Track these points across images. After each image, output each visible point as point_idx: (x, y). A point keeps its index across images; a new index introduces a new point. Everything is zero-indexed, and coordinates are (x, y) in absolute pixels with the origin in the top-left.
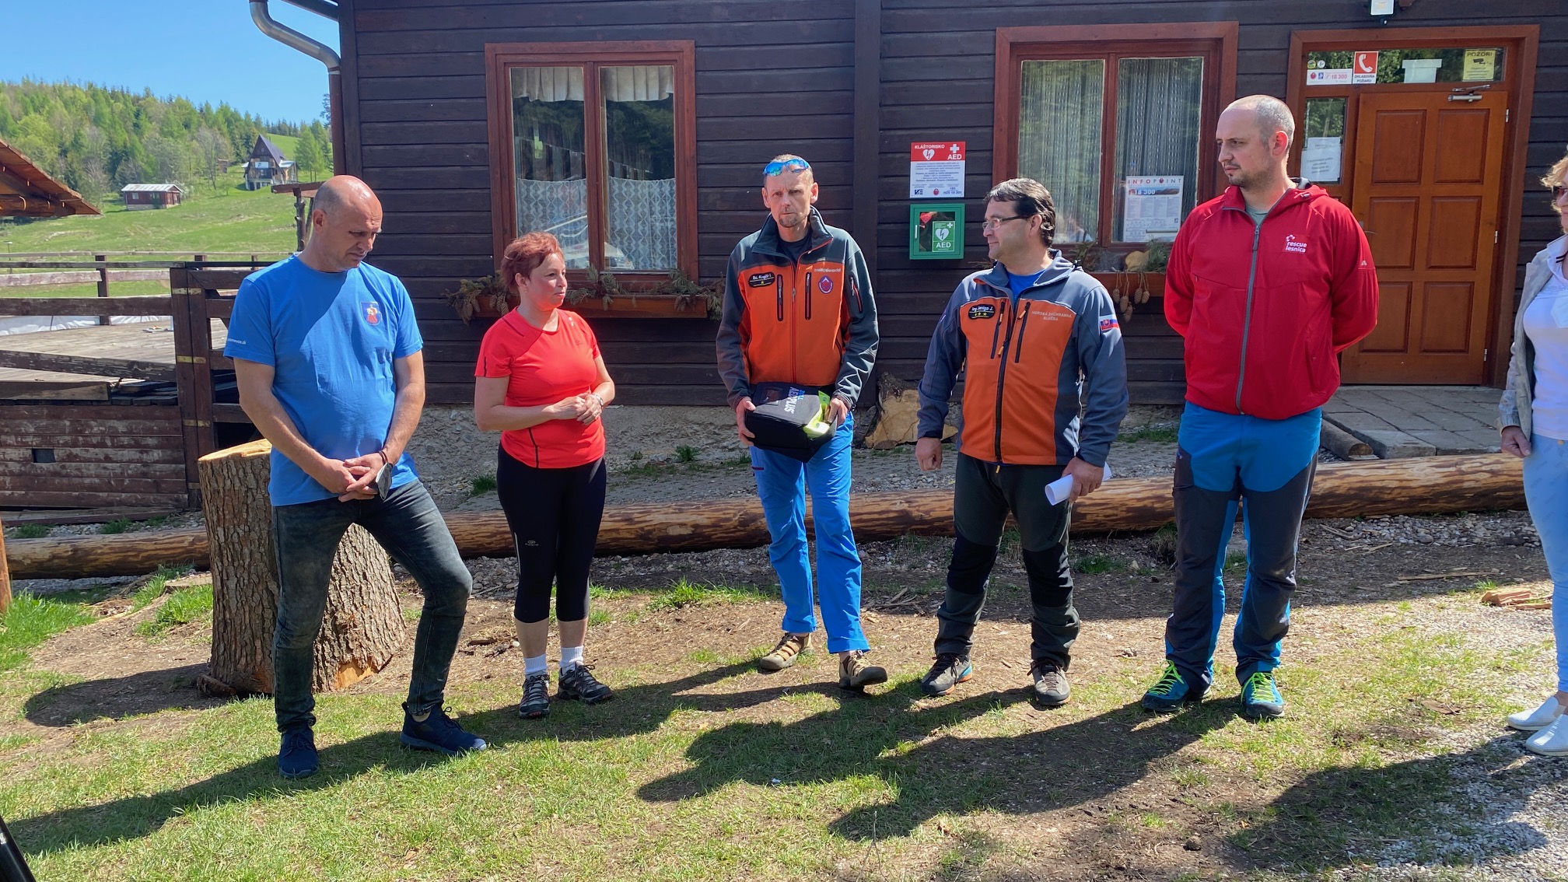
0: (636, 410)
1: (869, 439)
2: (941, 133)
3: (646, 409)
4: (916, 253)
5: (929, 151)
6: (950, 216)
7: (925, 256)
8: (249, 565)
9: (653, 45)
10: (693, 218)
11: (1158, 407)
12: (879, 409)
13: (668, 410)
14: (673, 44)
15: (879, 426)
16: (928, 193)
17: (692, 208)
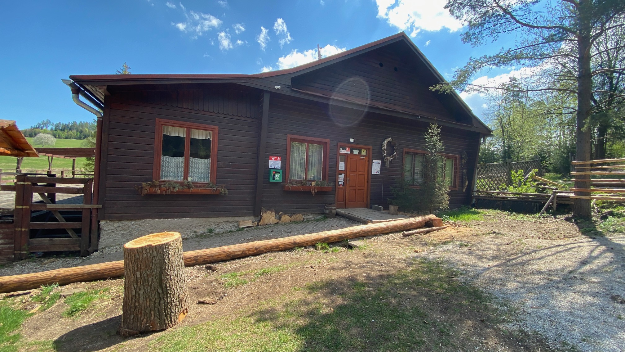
0: (194, 219)
1: (259, 224)
2: (276, 155)
3: (197, 219)
4: (271, 180)
5: (273, 158)
6: (279, 173)
7: (274, 181)
8: (151, 284)
9: (207, 126)
10: (215, 169)
11: (316, 214)
12: (261, 216)
13: (204, 219)
14: (212, 126)
15: (262, 220)
16: (273, 167)
17: (215, 166)
